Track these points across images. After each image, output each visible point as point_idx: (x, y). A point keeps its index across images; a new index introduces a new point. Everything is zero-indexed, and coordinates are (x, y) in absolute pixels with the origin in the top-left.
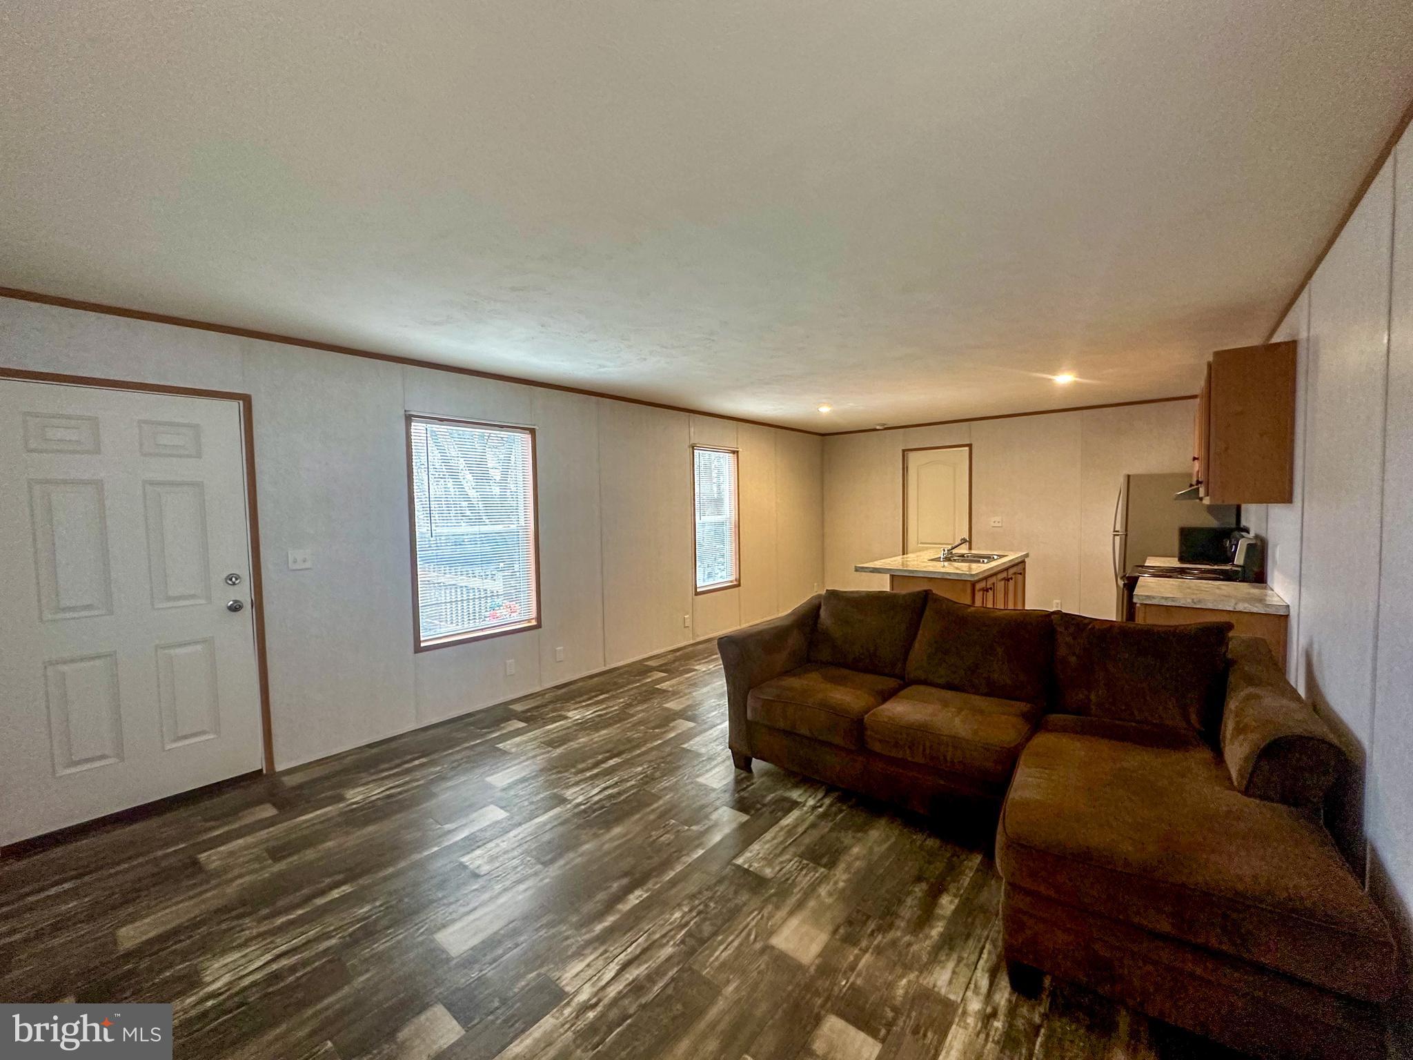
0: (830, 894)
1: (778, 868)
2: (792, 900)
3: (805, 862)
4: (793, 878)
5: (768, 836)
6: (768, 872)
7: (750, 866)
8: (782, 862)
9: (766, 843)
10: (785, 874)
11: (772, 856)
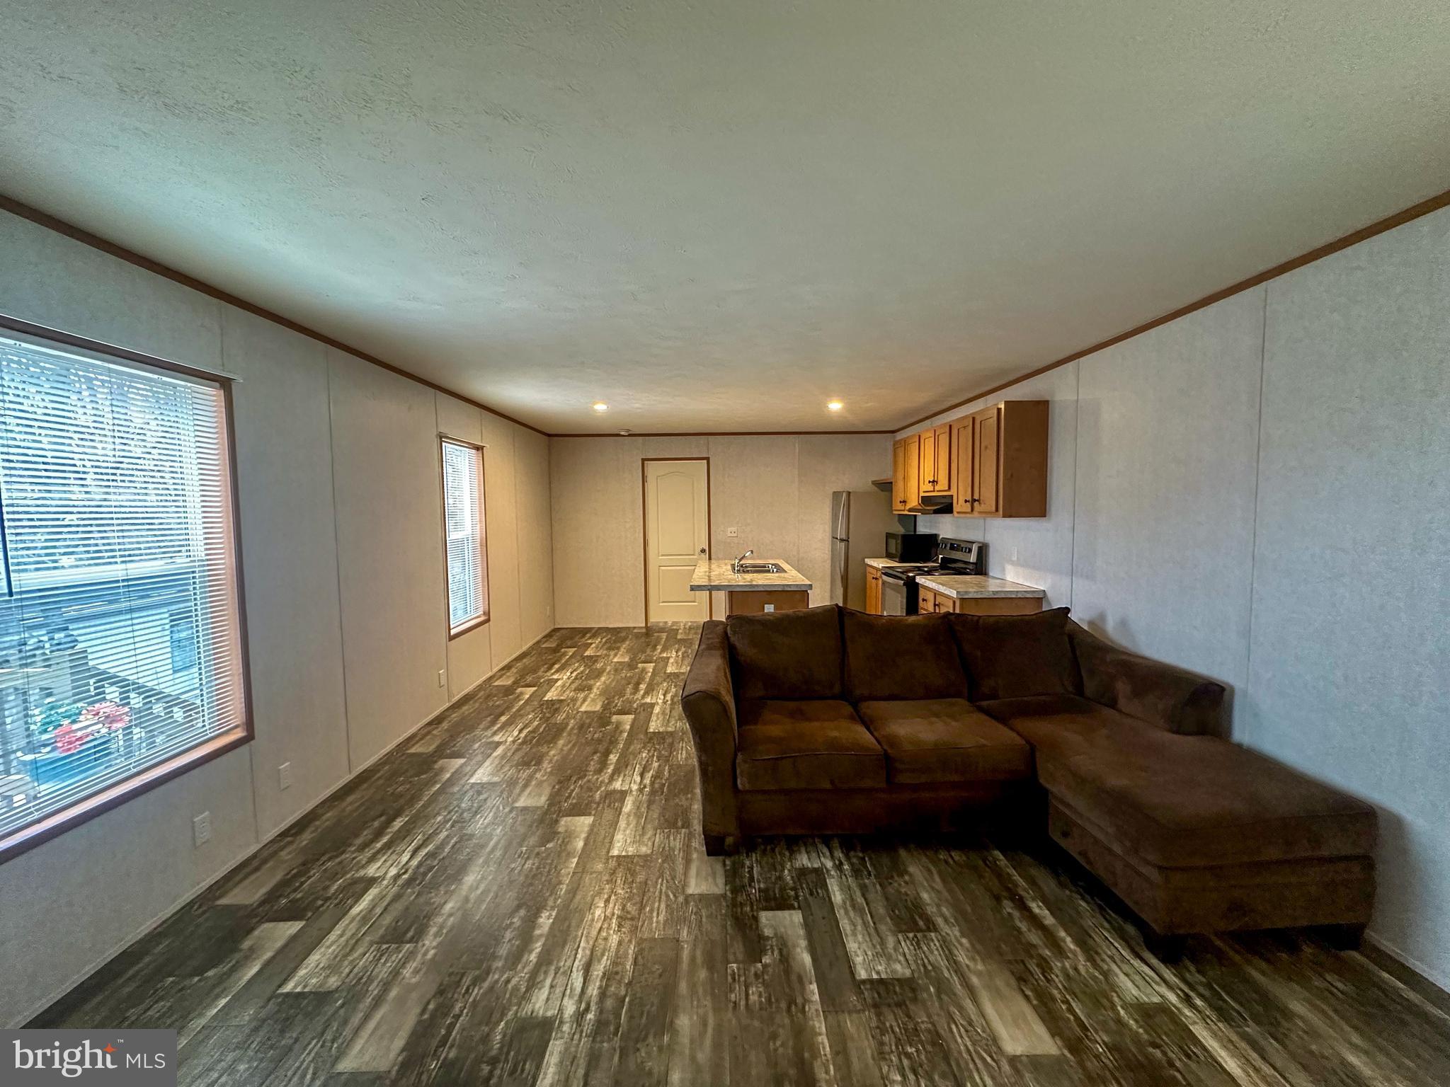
0: (973, 959)
1: (901, 958)
2: (958, 988)
3: (911, 935)
4: (926, 961)
5: (845, 924)
6: (901, 970)
7: (878, 973)
8: (895, 949)
9: (854, 934)
10: (916, 962)
11: (878, 947)
